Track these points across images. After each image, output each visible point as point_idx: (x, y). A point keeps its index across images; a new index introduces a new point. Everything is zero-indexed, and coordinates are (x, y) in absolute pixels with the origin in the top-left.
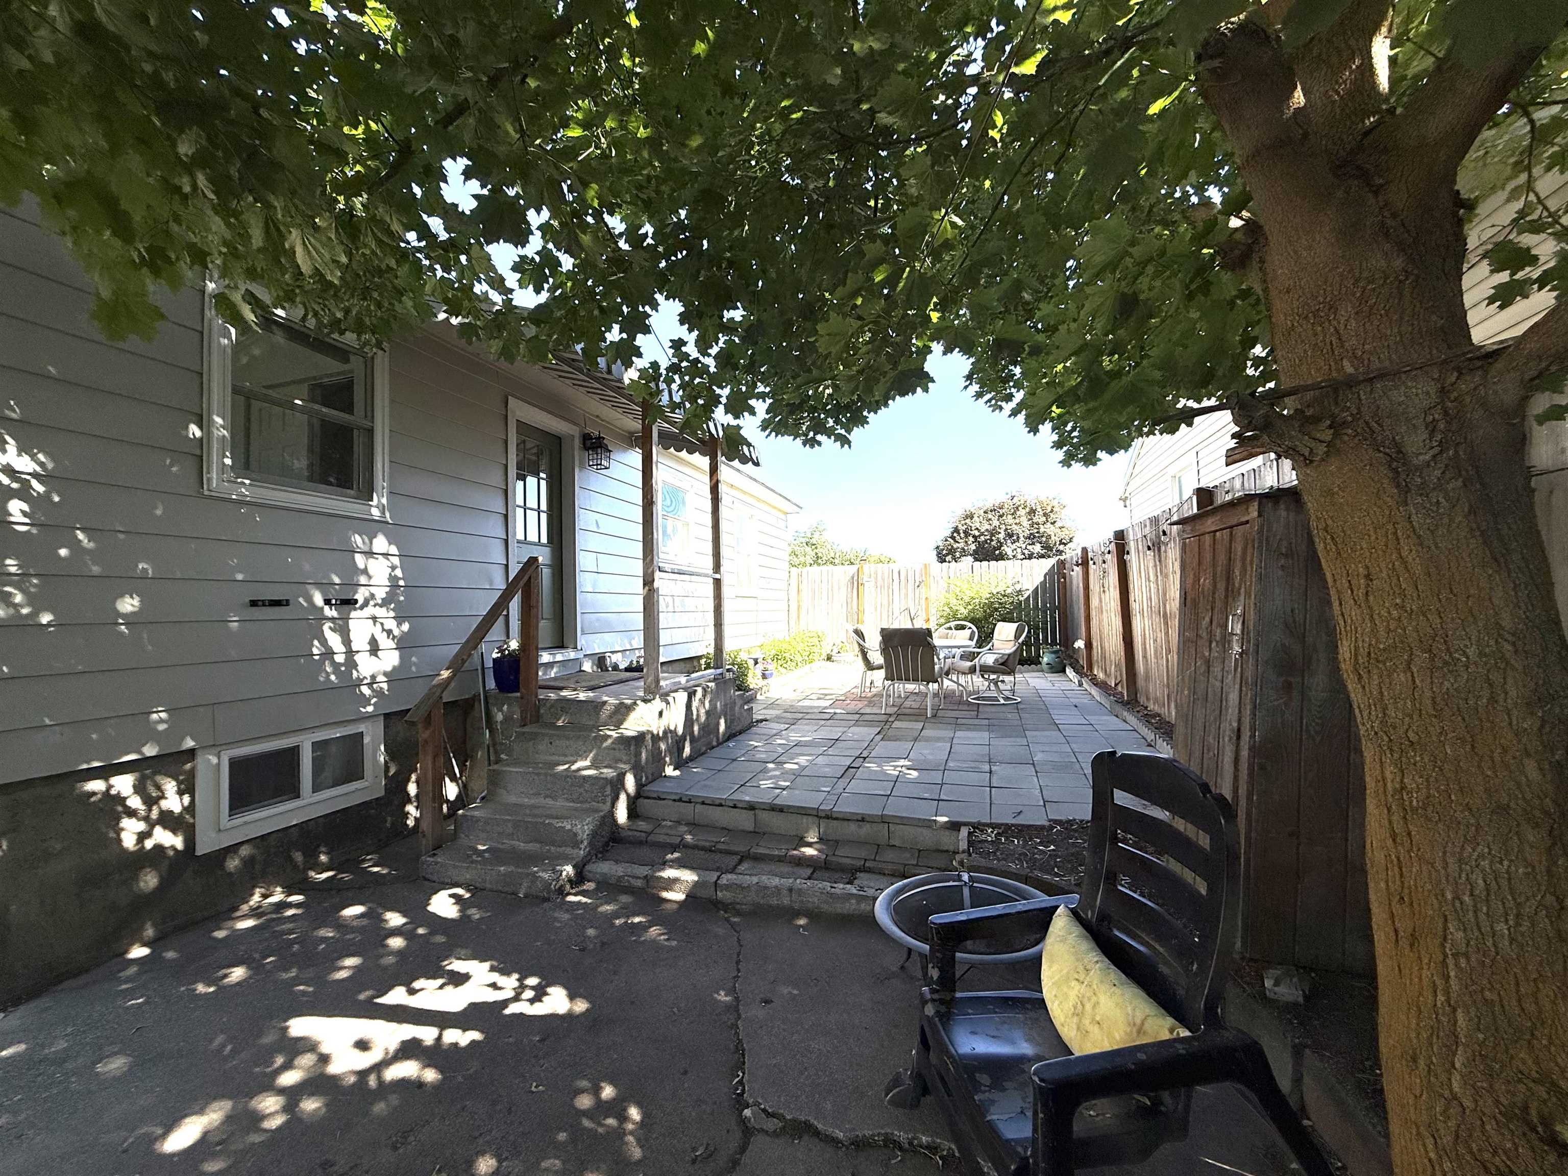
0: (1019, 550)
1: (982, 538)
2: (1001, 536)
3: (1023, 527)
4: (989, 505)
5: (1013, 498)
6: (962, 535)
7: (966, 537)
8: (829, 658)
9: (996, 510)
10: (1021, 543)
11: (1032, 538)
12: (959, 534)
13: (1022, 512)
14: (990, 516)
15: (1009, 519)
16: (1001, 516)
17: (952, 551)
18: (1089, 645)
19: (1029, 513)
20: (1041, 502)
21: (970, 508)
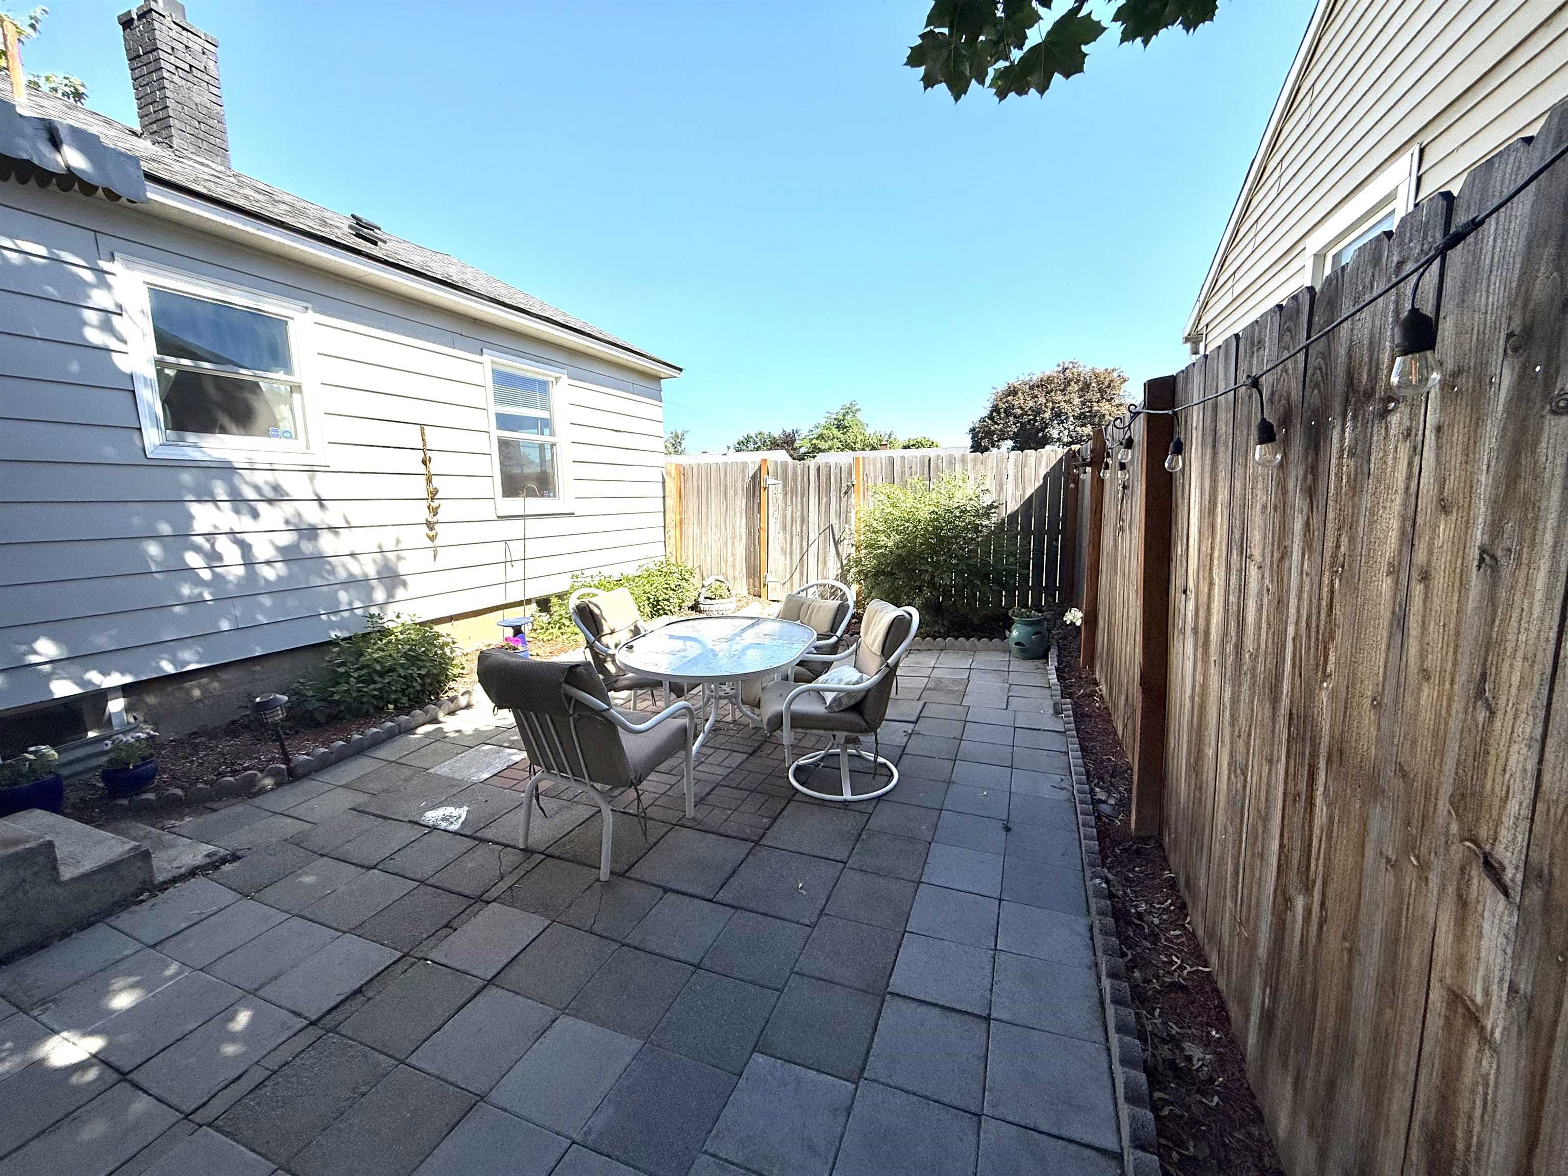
0: (1066, 432)
1: (1026, 419)
2: (1047, 415)
3: (1072, 403)
4: (1035, 378)
5: (1065, 370)
6: (1003, 415)
7: (1007, 416)
8: (695, 607)
9: (1044, 385)
10: (1069, 425)
11: (1082, 419)
12: (999, 413)
13: (1074, 387)
14: (1036, 392)
15: (1059, 397)
16: (1048, 392)
17: (989, 434)
18: (1091, 619)
19: (1081, 390)
20: (1097, 376)
21: (1013, 381)
